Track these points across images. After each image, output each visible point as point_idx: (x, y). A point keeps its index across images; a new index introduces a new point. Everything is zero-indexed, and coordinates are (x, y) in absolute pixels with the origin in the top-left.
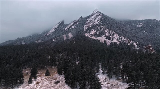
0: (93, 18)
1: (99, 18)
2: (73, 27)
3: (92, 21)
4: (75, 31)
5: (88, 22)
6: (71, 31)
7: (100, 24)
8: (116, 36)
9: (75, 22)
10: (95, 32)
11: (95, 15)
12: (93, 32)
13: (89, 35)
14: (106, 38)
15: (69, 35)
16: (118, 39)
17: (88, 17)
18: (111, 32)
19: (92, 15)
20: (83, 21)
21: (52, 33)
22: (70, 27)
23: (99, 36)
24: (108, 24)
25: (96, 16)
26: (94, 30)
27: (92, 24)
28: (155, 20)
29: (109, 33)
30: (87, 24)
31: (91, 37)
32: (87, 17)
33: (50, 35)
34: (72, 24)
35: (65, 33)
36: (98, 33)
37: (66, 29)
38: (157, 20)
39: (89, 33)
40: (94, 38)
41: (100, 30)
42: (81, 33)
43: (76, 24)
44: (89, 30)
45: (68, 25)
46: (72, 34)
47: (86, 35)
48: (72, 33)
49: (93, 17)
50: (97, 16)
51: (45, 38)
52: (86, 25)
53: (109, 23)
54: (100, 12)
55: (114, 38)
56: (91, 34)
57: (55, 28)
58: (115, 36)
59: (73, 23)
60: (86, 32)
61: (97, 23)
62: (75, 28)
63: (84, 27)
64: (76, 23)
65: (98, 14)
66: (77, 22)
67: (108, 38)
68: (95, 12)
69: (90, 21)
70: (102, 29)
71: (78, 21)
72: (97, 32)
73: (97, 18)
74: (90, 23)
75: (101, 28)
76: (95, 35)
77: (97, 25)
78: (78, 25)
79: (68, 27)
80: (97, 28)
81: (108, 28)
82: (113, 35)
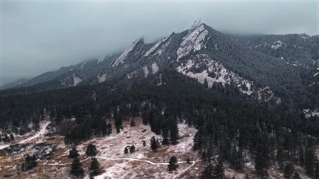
0: (193, 37)
1: (202, 37)
2: (160, 52)
3: (191, 41)
4: (163, 60)
5: (184, 43)
6: (156, 59)
7: (202, 50)
8: (224, 71)
9: (163, 43)
10: (193, 64)
11: (198, 30)
12: (190, 64)
13: (184, 70)
14: (209, 76)
15: (152, 67)
16: (226, 77)
17: (186, 33)
18: (216, 64)
19: (192, 31)
20: (177, 39)
21: (124, 60)
22: (154, 52)
23: (199, 71)
25: (198, 33)
26: (191, 61)
27: (190, 47)
28: (305, 35)
29: (214, 66)
30: (183, 47)
32: (183, 33)
33: (120, 64)
34: (157, 45)
35: (146, 64)
36: (197, 66)
37: (147, 53)
38: (308, 36)
39: (184, 65)
40: (191, 74)
41: (202, 61)
43: (163, 46)
44: (184, 60)
46: (158, 66)
47: (180, 69)
48: (157, 63)
49: (193, 34)
50: (200, 33)
52: (180, 49)
53: (218, 47)
55: (220, 75)
56: (187, 69)
57: (128, 52)
58: (222, 71)
59: (160, 43)
60: (179, 64)
62: (162, 53)
63: (178, 52)
65: (201, 29)
67: (212, 75)
68: (196, 24)
69: (188, 41)
70: (204, 60)
71: (167, 40)
72: (195, 64)
73: (200, 37)
74: (187, 45)
75: (202, 58)
76: (193, 69)
77: (197, 52)
78: (167, 48)
79: (152, 50)
80: (197, 58)
81: (213, 59)
82: (220, 70)
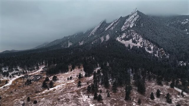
0: (131, 19)
2: (112, 28)
4: (113, 33)
5: (126, 23)
9: (115, 23)
10: (125, 36)
11: (133, 15)
15: (106, 37)
19: (131, 16)
20: (122, 20)
21: (95, 33)
22: (110, 28)
25: (134, 17)
27: (128, 25)
32: (126, 17)
33: (92, 35)
34: (112, 24)
36: (127, 37)
39: (121, 36)
41: (130, 34)
43: (115, 25)
46: (110, 36)
47: (118, 39)
51: (87, 39)
52: (124, 26)
53: (143, 25)
56: (122, 38)
57: (97, 28)
59: (113, 23)
63: (122, 28)
65: (135, 15)
67: (134, 42)
68: (133, 11)
69: (128, 22)
70: (132, 33)
71: (117, 21)
73: (134, 19)
74: (127, 24)
76: (125, 39)
78: (117, 26)
79: (109, 27)
80: (128, 32)
81: (137, 32)
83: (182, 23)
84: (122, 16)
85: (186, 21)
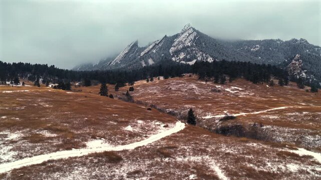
0: (184, 38)
1: (192, 37)
2: (154, 51)
3: (181, 41)
4: (158, 56)
5: (176, 43)
6: (152, 56)
7: (192, 46)
8: (210, 60)
9: (156, 44)
11: (187, 33)
12: (182, 56)
13: (177, 60)
15: (149, 61)
17: (177, 36)
18: (204, 55)
19: (182, 34)
20: (168, 41)
21: (121, 61)
22: (148, 52)
23: (190, 60)
24: (204, 46)
25: (188, 35)
26: (183, 53)
27: (181, 46)
28: (279, 40)
29: (202, 56)
30: (174, 47)
31: (180, 61)
32: (174, 36)
33: (116, 63)
34: (151, 47)
35: (143, 59)
36: (188, 57)
37: (142, 54)
38: (282, 41)
39: (177, 57)
40: (183, 62)
41: (192, 53)
42: (166, 58)
43: (157, 47)
44: (177, 53)
45: (145, 48)
46: (154, 61)
47: (174, 59)
48: (152, 58)
49: (183, 36)
50: (190, 34)
52: (172, 48)
53: (205, 44)
54: (194, 29)
56: (180, 59)
57: (123, 54)
59: (153, 44)
60: (173, 56)
61: (189, 44)
62: (156, 52)
63: (171, 51)
64: (158, 44)
65: (190, 32)
66: (160, 42)
68: (186, 28)
69: (179, 42)
70: (194, 52)
72: (187, 55)
73: (189, 38)
74: (178, 44)
75: (192, 50)
76: (185, 59)
77: (188, 47)
78: (160, 48)
79: (146, 51)
80: (188, 51)
81: (201, 51)
82: (207, 58)
83: (252, 50)
84: (168, 36)
85: (256, 47)
